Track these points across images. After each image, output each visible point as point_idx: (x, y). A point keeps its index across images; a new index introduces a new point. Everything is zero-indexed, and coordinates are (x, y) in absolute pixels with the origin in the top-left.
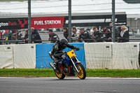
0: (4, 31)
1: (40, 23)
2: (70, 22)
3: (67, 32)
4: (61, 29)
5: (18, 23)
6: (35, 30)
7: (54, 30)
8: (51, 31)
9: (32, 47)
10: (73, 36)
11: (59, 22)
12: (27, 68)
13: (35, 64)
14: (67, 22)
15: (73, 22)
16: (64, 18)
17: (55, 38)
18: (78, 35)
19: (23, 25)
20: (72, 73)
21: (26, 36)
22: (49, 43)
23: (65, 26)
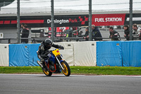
0: (65, 28)
1: (101, 20)
2: (131, 19)
3: (128, 29)
4: (122, 27)
5: (78, 20)
6: (96, 28)
7: (115, 27)
8: (112, 28)
9: (93, 45)
10: (134, 34)
11: (120, 19)
12: (88, 65)
13: (95, 62)
14: (128, 19)
15: (134, 19)
16: (125, 16)
17: (116, 36)
18: (139, 33)
19: (83, 22)
20: (58, 71)
21: (87, 33)
22: (110, 40)
23: (126, 23)
